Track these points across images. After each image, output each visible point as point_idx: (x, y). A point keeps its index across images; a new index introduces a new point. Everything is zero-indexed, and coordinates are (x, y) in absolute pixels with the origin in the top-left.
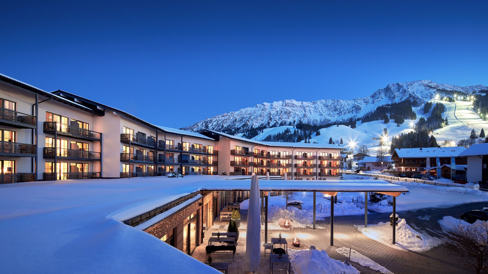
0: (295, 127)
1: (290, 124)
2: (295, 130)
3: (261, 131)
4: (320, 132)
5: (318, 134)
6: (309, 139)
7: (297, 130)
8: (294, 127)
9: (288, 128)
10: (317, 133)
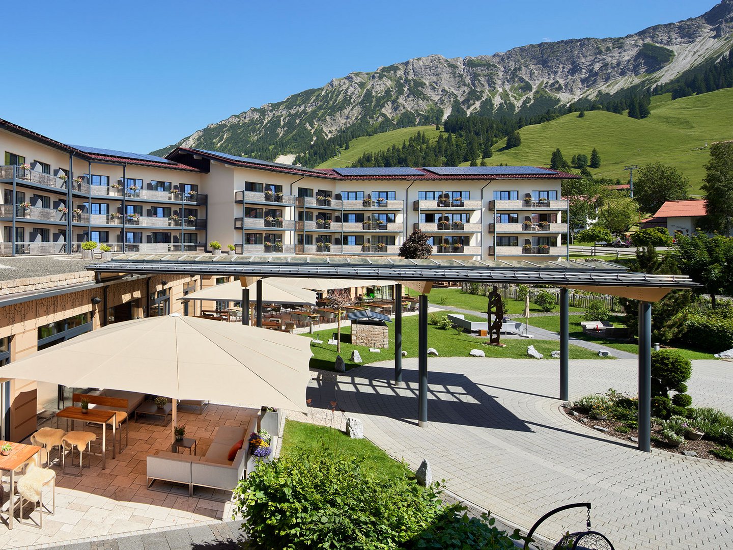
0: (442, 128)
1: (426, 121)
2: (441, 137)
3: (344, 146)
4: (522, 137)
5: (513, 143)
6: (484, 157)
7: (445, 135)
8: (438, 129)
9: (419, 133)
10: (509, 140)
